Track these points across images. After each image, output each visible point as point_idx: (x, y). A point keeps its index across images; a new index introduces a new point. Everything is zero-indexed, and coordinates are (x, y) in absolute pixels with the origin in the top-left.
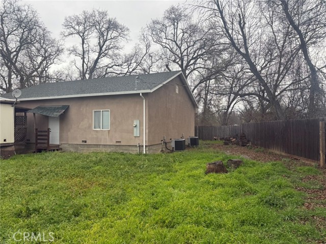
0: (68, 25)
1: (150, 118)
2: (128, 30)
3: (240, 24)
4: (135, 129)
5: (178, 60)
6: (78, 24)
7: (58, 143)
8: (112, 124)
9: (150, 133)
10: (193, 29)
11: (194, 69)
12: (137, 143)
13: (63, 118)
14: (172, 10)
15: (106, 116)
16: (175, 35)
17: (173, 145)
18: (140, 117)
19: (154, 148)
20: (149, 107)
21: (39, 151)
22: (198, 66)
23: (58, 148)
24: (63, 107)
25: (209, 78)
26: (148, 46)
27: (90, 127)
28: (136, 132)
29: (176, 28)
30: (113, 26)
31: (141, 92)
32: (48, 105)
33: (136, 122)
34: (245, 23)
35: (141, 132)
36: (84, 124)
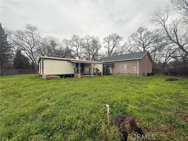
0: (104, 40)
1: (140, 66)
2: (123, 38)
3: (174, 31)
4: (135, 69)
5: (141, 45)
6: (107, 39)
7: (111, 73)
8: (127, 68)
9: (140, 71)
10: (148, 33)
12: (135, 73)
13: (113, 67)
14: (140, 28)
15: (125, 66)
16: (141, 37)
17: (146, 74)
18: (136, 66)
19: (140, 75)
20: (140, 63)
21: (107, 75)
22: (150, 46)
24: (113, 64)
25: (155, 51)
26: (130, 42)
27: (120, 69)
29: (141, 34)
30: (118, 37)
31: (137, 59)
33: (135, 67)
34: (177, 31)
35: (137, 70)
36: (119, 68)
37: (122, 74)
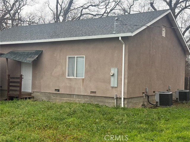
1: (130, 66)
4: (112, 79)
7: (30, 91)
9: (129, 84)
11: (186, 7)
12: (114, 94)
13: (36, 64)
15: (81, 63)
17: (157, 99)
18: (118, 65)
19: (134, 101)
20: (130, 53)
21: (11, 98)
23: (30, 96)
24: (37, 52)
27: (63, 74)
28: (114, 82)
31: (120, 35)
32: (21, 50)
33: (114, 71)
35: (119, 82)
36: (57, 70)
37: (70, 95)
